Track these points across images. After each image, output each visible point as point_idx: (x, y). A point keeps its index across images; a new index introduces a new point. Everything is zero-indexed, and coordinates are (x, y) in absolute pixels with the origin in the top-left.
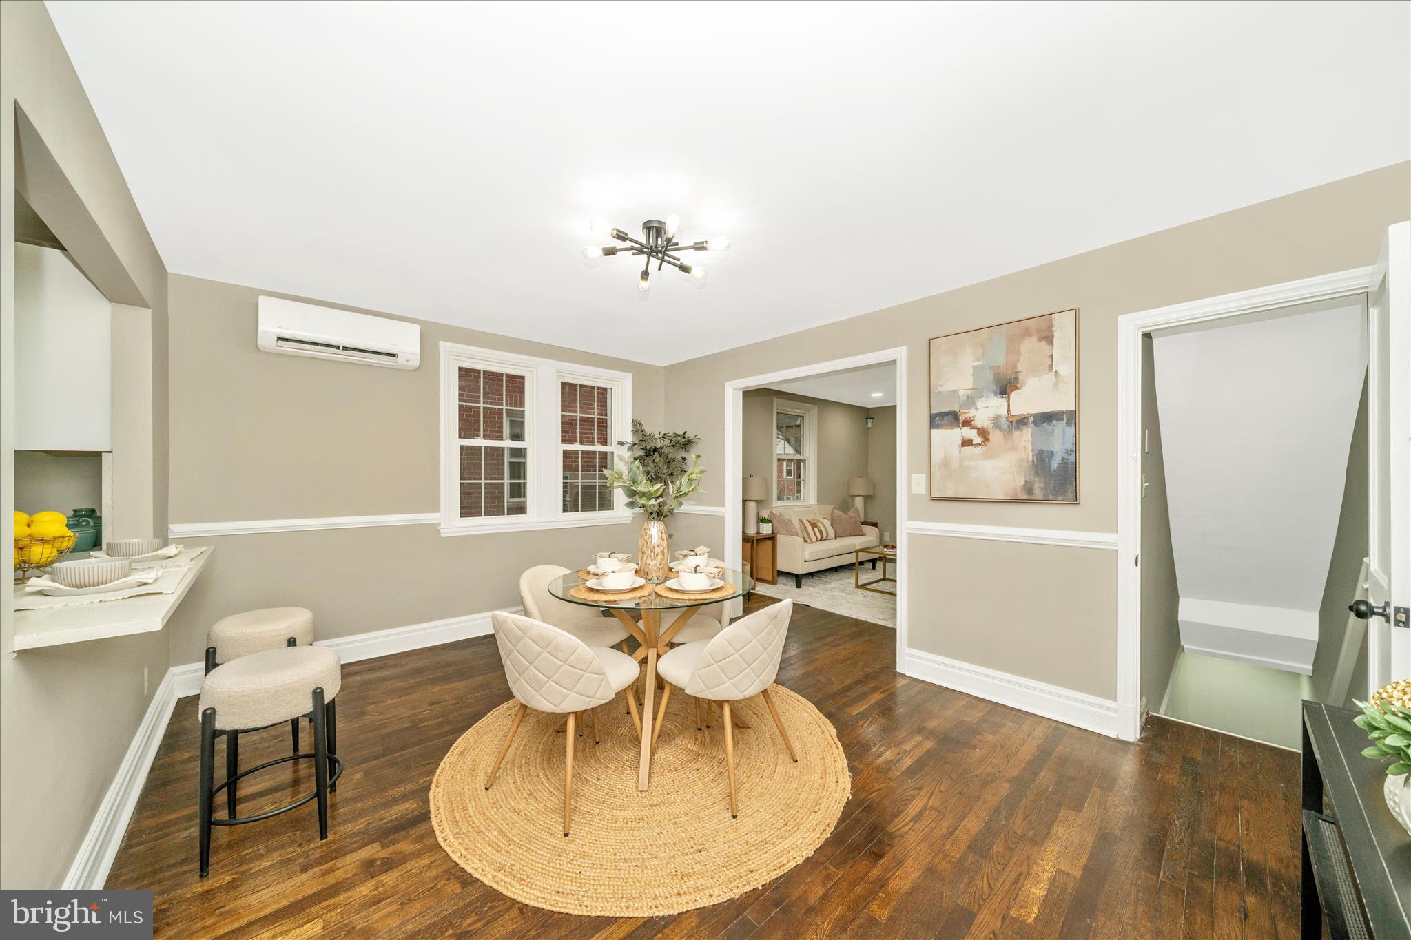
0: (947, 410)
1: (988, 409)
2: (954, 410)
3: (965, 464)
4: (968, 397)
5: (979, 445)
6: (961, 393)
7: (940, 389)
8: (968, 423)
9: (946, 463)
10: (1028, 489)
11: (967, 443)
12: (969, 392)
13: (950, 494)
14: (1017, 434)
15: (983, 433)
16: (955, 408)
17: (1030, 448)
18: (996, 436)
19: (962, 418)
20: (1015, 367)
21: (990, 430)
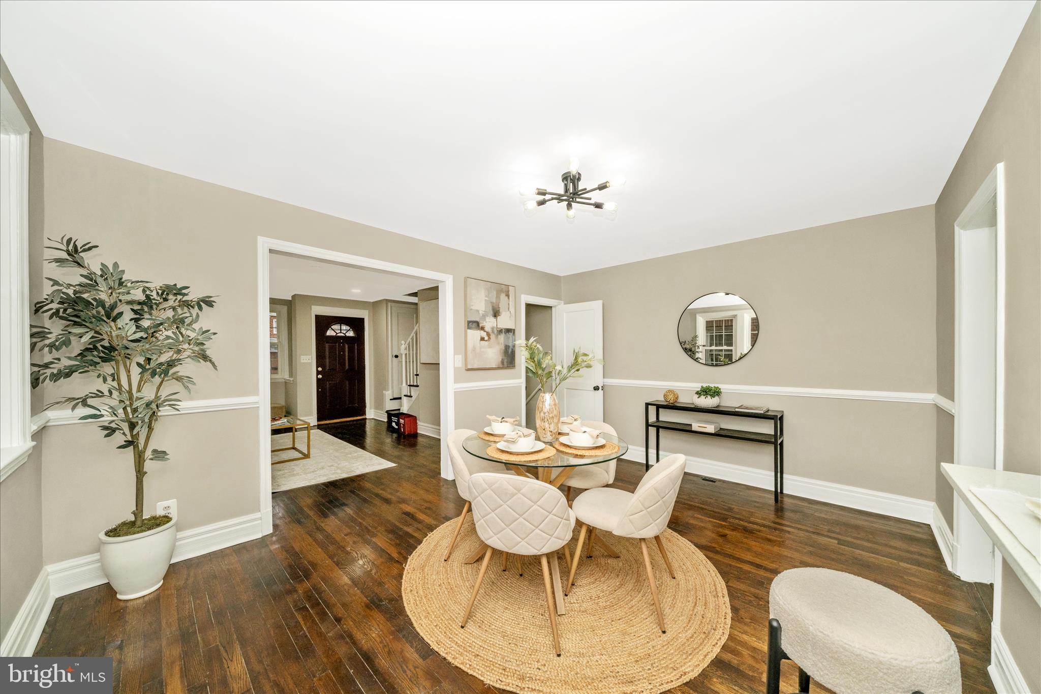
0: (475, 320)
1: (490, 323)
2: (477, 320)
3: (482, 350)
4: (483, 315)
5: (487, 340)
6: (481, 312)
7: (472, 307)
8: (483, 329)
9: (474, 349)
10: (502, 362)
11: (482, 339)
12: (483, 312)
13: (476, 366)
14: (499, 336)
15: (488, 334)
16: (477, 319)
17: (503, 344)
18: (493, 337)
19: (481, 325)
20: (499, 305)
21: (491, 334)
